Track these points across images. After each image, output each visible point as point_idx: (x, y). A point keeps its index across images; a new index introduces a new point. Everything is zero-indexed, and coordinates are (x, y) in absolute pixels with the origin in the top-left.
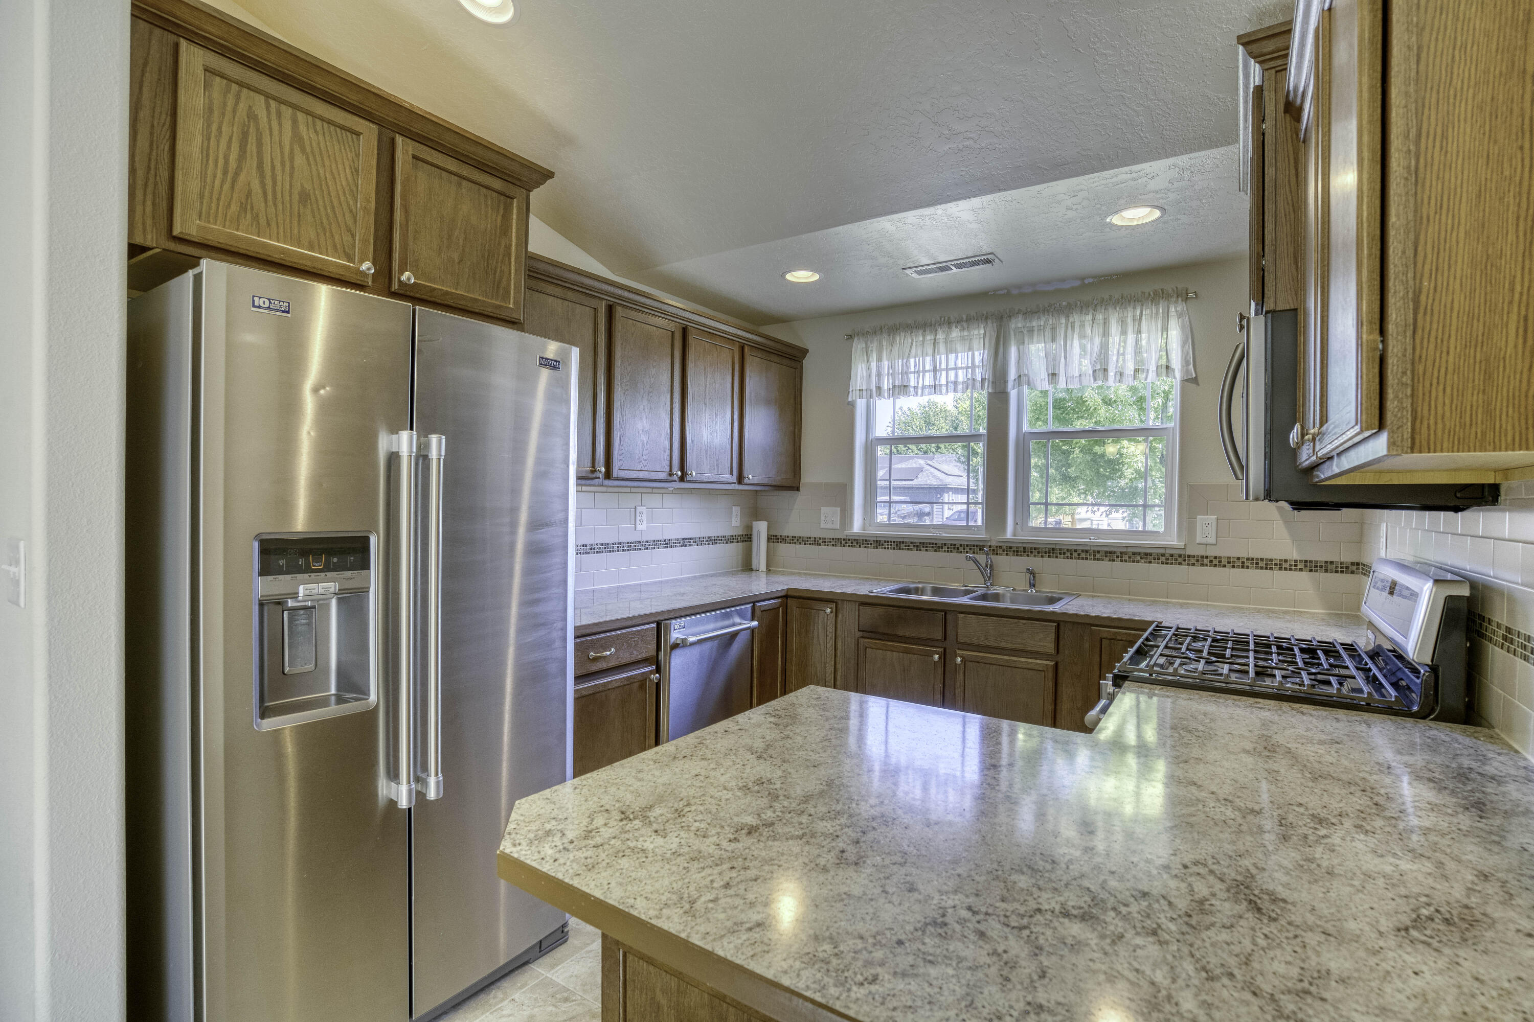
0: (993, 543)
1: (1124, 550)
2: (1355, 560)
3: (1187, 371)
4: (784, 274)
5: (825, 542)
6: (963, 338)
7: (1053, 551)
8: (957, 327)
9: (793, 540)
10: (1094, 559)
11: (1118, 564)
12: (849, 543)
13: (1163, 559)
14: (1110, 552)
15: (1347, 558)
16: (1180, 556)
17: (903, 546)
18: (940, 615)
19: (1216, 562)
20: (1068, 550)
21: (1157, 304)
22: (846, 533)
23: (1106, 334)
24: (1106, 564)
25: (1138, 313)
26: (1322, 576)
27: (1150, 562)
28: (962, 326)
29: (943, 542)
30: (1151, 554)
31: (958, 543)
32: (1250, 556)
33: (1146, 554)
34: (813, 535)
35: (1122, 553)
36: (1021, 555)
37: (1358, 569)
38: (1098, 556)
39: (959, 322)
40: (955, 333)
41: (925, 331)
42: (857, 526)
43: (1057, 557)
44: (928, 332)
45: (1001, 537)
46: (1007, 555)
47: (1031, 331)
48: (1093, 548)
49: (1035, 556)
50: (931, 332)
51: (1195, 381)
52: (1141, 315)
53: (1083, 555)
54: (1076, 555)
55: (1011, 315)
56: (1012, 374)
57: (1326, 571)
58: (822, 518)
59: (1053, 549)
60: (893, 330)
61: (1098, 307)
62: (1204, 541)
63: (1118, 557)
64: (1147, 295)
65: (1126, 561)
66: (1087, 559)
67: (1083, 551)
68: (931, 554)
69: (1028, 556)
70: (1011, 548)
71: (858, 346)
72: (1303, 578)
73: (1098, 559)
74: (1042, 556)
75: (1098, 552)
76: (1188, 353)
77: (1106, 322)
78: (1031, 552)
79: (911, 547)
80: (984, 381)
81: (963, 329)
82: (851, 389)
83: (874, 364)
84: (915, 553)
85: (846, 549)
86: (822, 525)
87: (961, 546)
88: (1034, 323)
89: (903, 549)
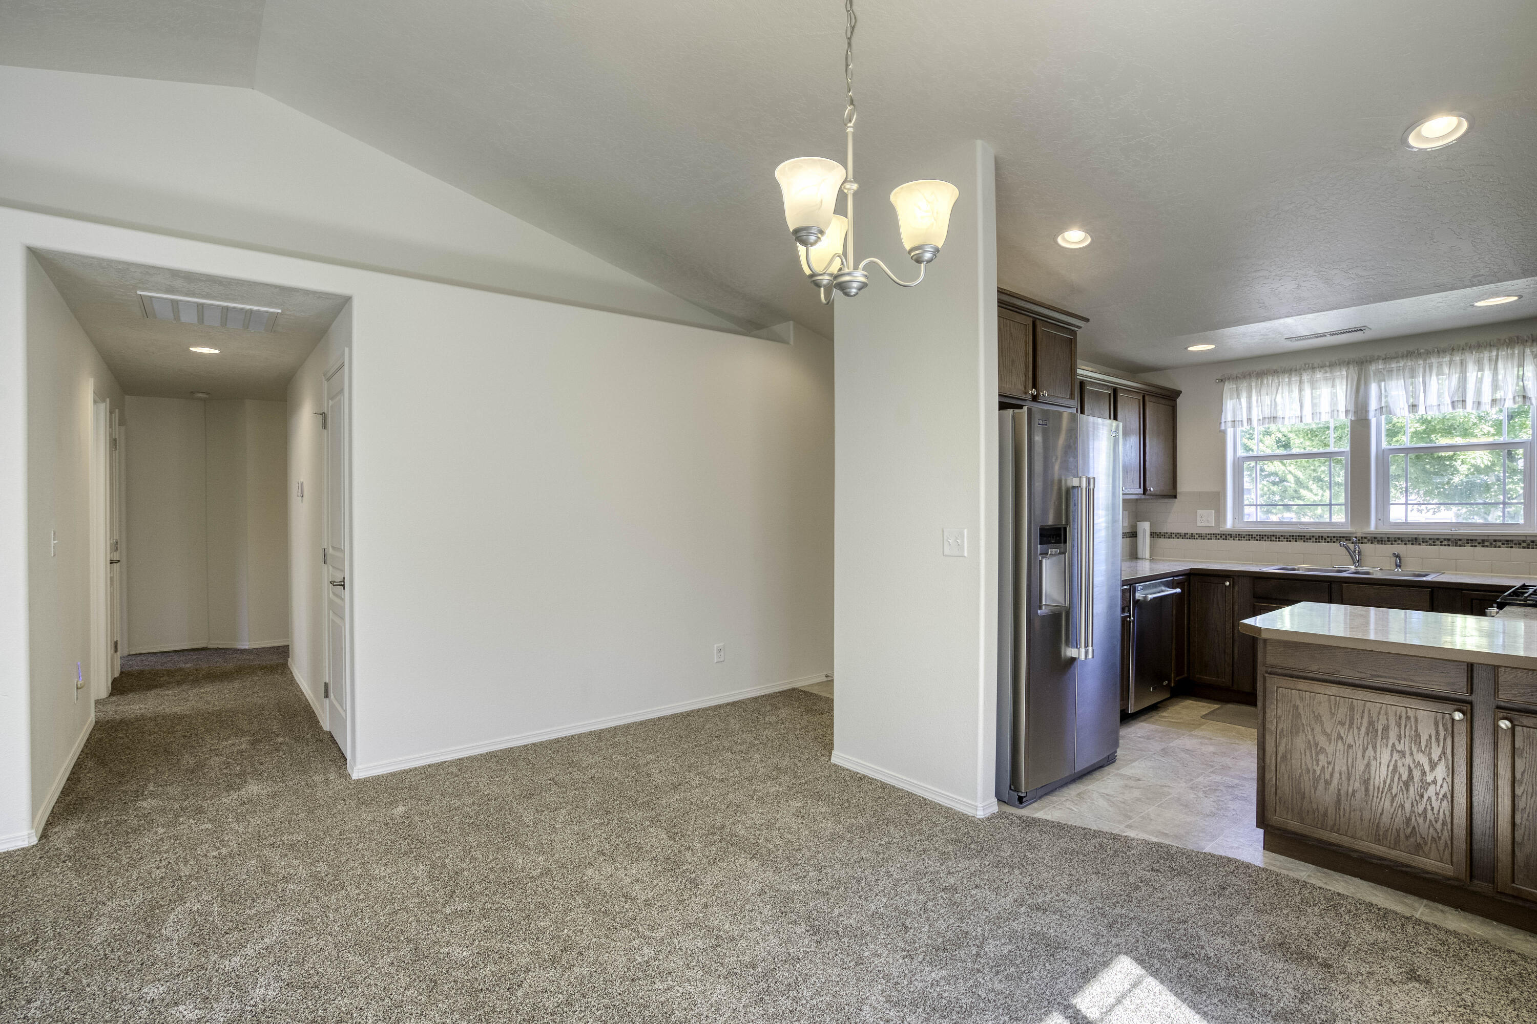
0: (1359, 535)
1: (1486, 538)
5: (1201, 536)
6: (1326, 379)
7: (1415, 540)
8: (1320, 371)
9: (1172, 536)
10: (1456, 546)
11: (1479, 549)
12: (1223, 537)
13: (1524, 544)
14: (1472, 540)
17: (1273, 538)
20: (1430, 539)
21: (1513, 348)
22: (1221, 529)
23: (1463, 372)
24: (1468, 549)
25: (1494, 354)
27: (1511, 547)
28: (1325, 370)
29: (1311, 535)
30: (1512, 541)
33: (1507, 541)
34: (1190, 532)
35: (1483, 540)
36: (1385, 544)
38: (1460, 543)
39: (1322, 367)
40: (1319, 375)
41: (1290, 375)
42: (1229, 524)
43: (1420, 544)
44: (1293, 375)
45: (1366, 530)
46: (1372, 544)
47: (1390, 371)
48: (1455, 537)
49: (1398, 544)
50: (1296, 375)
52: (1497, 356)
53: (1446, 542)
54: (1438, 542)
55: (1371, 360)
56: (1373, 405)
58: (1199, 519)
59: (1416, 538)
60: (1261, 375)
61: (1455, 352)
63: (1479, 543)
64: (1502, 341)
65: (1487, 546)
66: (1449, 545)
67: (1445, 540)
68: (1300, 545)
69: (1392, 544)
70: (1375, 538)
71: (1228, 387)
73: (1460, 546)
74: (1405, 544)
75: (1460, 540)
77: (1463, 363)
78: (1395, 541)
79: (1282, 538)
80: (1347, 412)
81: (1326, 372)
82: (1223, 420)
83: (1244, 400)
84: (1285, 543)
85: (1221, 541)
86: (1199, 524)
87: (1328, 537)
88: (1394, 365)
89: (1274, 540)
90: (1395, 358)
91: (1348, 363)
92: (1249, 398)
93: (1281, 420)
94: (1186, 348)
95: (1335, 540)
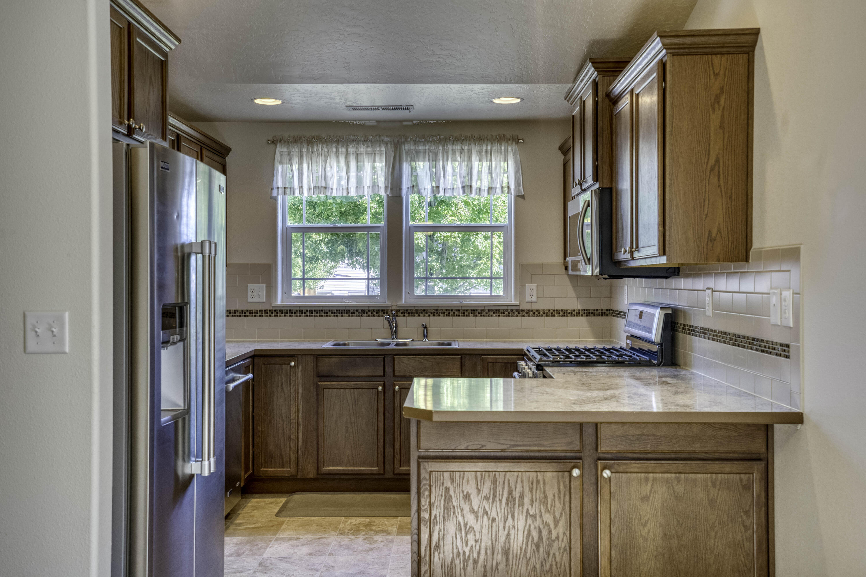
0: (394, 308)
1: (483, 308)
2: (608, 308)
3: (519, 191)
5: (252, 313)
6: (368, 153)
7: (436, 311)
8: (364, 145)
10: (464, 316)
11: (479, 318)
12: (275, 313)
13: (507, 313)
14: (474, 310)
15: (604, 307)
16: (516, 310)
17: (322, 313)
18: (381, 358)
19: (537, 313)
20: (447, 310)
21: (501, 144)
22: (273, 305)
23: (470, 161)
24: (472, 318)
25: (489, 148)
26: (592, 318)
27: (499, 316)
28: (367, 144)
29: (356, 309)
30: (499, 310)
31: (367, 309)
32: (556, 309)
33: (496, 310)
34: (240, 308)
35: (481, 310)
36: (415, 316)
37: (610, 313)
38: (466, 313)
39: (365, 141)
40: (362, 149)
41: (338, 145)
42: (279, 301)
43: (439, 316)
44: (340, 145)
45: (399, 303)
46: (404, 316)
47: (418, 153)
48: (463, 308)
49: (424, 316)
50: (343, 146)
51: (523, 197)
52: (491, 149)
53: (457, 313)
54: (452, 313)
55: (404, 141)
56: (406, 183)
57: (594, 315)
58: (249, 294)
59: (437, 310)
60: (311, 141)
61: (464, 142)
62: (530, 300)
63: (479, 313)
64: (494, 137)
65: (484, 316)
66: (459, 316)
67: (457, 310)
68: (346, 319)
69: (419, 316)
70: (407, 310)
71: (280, 149)
72: (582, 320)
73: (467, 316)
74: (429, 316)
75: (467, 310)
76: (519, 178)
77: (470, 152)
78: (422, 313)
79: (330, 313)
80: (386, 187)
81: (368, 147)
82: (275, 186)
83: (296, 167)
84: (332, 318)
85: (273, 318)
86: (250, 300)
87: (369, 311)
88: (421, 147)
89: (322, 316)
90: (422, 141)
91: (387, 142)
92: (301, 164)
93: (330, 190)
94: (252, 100)
95: (374, 313)
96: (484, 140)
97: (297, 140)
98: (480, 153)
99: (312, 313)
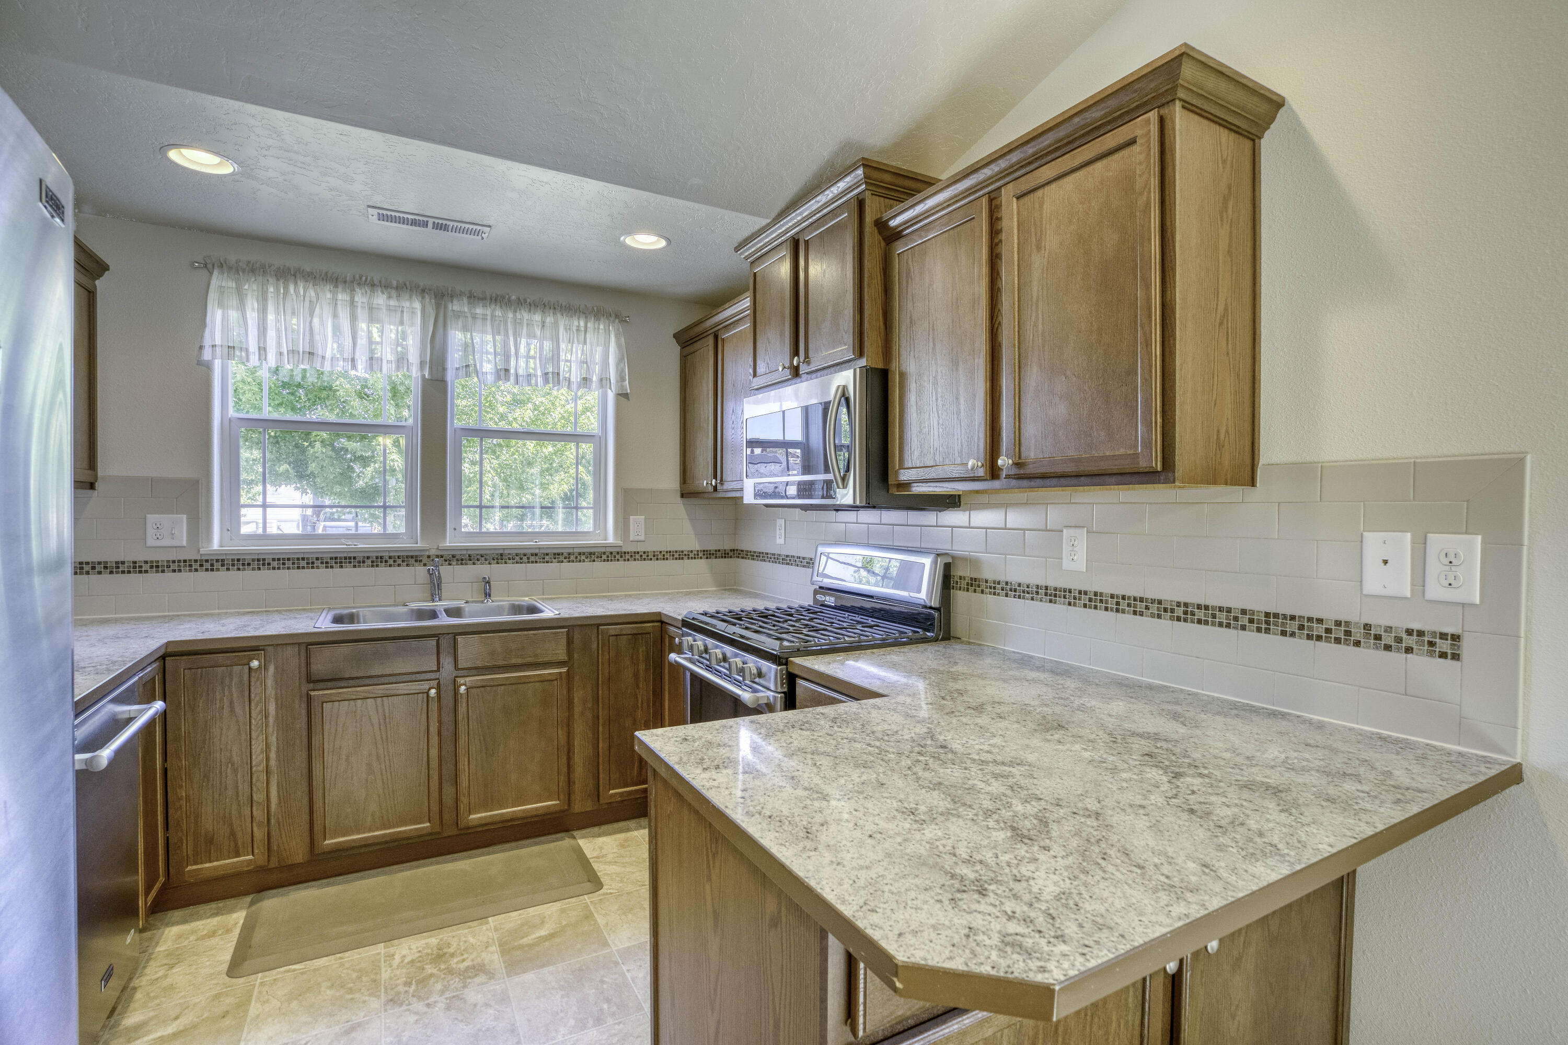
0: (433, 552)
1: (571, 551)
2: (732, 548)
3: (622, 387)
4: (164, 148)
5: (157, 567)
6: (389, 309)
7: (501, 557)
8: (383, 293)
9: (84, 568)
10: (544, 562)
11: (565, 565)
12: (208, 566)
13: (604, 557)
14: (558, 554)
15: (727, 546)
16: (618, 553)
17: (303, 563)
18: (433, 642)
19: (644, 556)
21: (599, 321)
22: (202, 551)
24: (554, 566)
25: (583, 323)
26: (714, 561)
27: (594, 561)
28: (389, 293)
29: (366, 555)
30: (594, 553)
31: (386, 555)
32: (668, 550)
33: (591, 554)
35: (569, 554)
36: (466, 564)
37: (734, 554)
38: (547, 558)
39: (386, 286)
40: (380, 299)
41: (338, 287)
42: (216, 543)
44: (340, 289)
45: (441, 545)
46: (450, 564)
47: (474, 318)
48: (542, 551)
50: (344, 290)
51: (626, 396)
53: (532, 559)
54: (525, 559)
56: (454, 360)
57: (716, 558)
58: (151, 532)
59: (501, 555)
60: (285, 275)
61: (545, 310)
62: (637, 538)
63: (565, 558)
64: (589, 309)
65: (572, 561)
66: (536, 562)
67: (532, 555)
68: (348, 571)
69: (474, 564)
70: (454, 556)
71: (219, 281)
72: (701, 565)
73: (547, 562)
74: (490, 563)
75: (547, 554)
76: (623, 371)
78: (478, 560)
79: (317, 563)
80: (422, 363)
81: (389, 297)
82: (207, 342)
83: (252, 316)
84: (323, 571)
85: (202, 574)
86: (151, 542)
87: (390, 557)
88: (479, 311)
89: (303, 568)
90: (482, 299)
91: (423, 292)
92: (263, 311)
93: (320, 359)
94: (163, 151)
95: (399, 561)
96: (576, 312)
97: (255, 270)
98: (568, 329)
99: (284, 564)
